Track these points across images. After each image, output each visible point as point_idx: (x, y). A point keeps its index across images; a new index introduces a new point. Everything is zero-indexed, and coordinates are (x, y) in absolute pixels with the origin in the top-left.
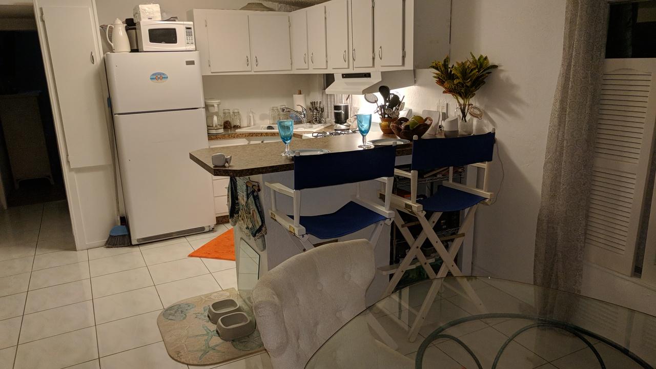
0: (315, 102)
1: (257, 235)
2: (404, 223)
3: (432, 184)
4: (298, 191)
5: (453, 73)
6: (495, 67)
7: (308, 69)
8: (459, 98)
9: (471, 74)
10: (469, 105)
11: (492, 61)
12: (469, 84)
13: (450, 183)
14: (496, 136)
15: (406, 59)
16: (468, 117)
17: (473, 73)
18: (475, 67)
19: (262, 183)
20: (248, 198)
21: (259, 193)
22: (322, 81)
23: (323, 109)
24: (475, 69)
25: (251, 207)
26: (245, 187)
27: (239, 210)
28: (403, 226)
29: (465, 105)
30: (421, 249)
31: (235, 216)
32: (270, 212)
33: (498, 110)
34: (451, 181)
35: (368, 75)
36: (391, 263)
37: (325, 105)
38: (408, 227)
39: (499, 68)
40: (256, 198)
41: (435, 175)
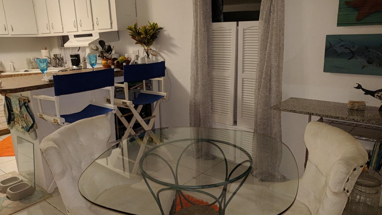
0: (56, 55)
1: (30, 130)
2: (122, 115)
3: (135, 93)
4: (58, 97)
5: (140, 31)
6: (161, 28)
7: (50, 33)
8: (145, 46)
9: (149, 32)
10: (150, 49)
11: (160, 26)
12: (149, 38)
13: (144, 91)
14: (166, 65)
15: (113, 25)
16: (150, 56)
17: (150, 31)
18: (151, 28)
19: (31, 97)
20: (21, 109)
21: (29, 104)
22: (60, 41)
23: (63, 58)
24: (151, 29)
25: (24, 113)
26: (18, 102)
27: (14, 118)
28: (121, 116)
29: (148, 50)
30: (133, 128)
31: (12, 122)
32: (38, 114)
33: (165, 51)
34: (145, 90)
35: (91, 35)
36: (117, 139)
37: (64, 56)
38: (124, 117)
39: (164, 29)
40: (27, 107)
41: (136, 88)
